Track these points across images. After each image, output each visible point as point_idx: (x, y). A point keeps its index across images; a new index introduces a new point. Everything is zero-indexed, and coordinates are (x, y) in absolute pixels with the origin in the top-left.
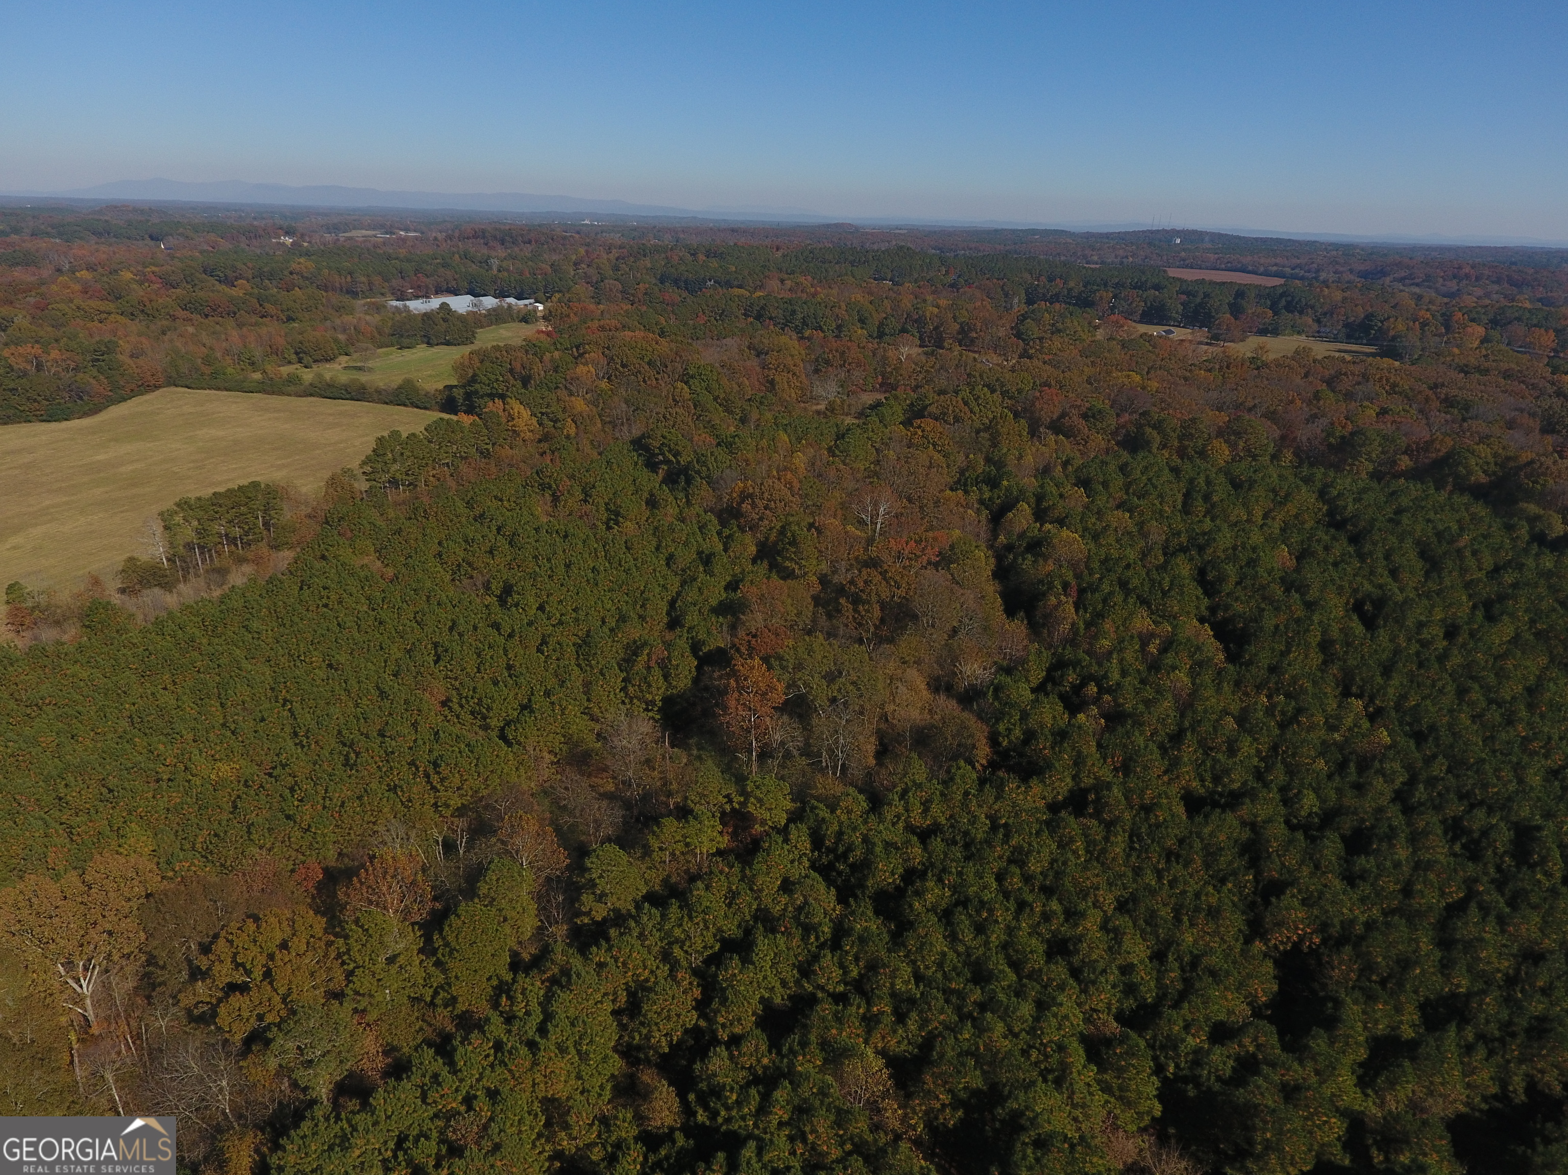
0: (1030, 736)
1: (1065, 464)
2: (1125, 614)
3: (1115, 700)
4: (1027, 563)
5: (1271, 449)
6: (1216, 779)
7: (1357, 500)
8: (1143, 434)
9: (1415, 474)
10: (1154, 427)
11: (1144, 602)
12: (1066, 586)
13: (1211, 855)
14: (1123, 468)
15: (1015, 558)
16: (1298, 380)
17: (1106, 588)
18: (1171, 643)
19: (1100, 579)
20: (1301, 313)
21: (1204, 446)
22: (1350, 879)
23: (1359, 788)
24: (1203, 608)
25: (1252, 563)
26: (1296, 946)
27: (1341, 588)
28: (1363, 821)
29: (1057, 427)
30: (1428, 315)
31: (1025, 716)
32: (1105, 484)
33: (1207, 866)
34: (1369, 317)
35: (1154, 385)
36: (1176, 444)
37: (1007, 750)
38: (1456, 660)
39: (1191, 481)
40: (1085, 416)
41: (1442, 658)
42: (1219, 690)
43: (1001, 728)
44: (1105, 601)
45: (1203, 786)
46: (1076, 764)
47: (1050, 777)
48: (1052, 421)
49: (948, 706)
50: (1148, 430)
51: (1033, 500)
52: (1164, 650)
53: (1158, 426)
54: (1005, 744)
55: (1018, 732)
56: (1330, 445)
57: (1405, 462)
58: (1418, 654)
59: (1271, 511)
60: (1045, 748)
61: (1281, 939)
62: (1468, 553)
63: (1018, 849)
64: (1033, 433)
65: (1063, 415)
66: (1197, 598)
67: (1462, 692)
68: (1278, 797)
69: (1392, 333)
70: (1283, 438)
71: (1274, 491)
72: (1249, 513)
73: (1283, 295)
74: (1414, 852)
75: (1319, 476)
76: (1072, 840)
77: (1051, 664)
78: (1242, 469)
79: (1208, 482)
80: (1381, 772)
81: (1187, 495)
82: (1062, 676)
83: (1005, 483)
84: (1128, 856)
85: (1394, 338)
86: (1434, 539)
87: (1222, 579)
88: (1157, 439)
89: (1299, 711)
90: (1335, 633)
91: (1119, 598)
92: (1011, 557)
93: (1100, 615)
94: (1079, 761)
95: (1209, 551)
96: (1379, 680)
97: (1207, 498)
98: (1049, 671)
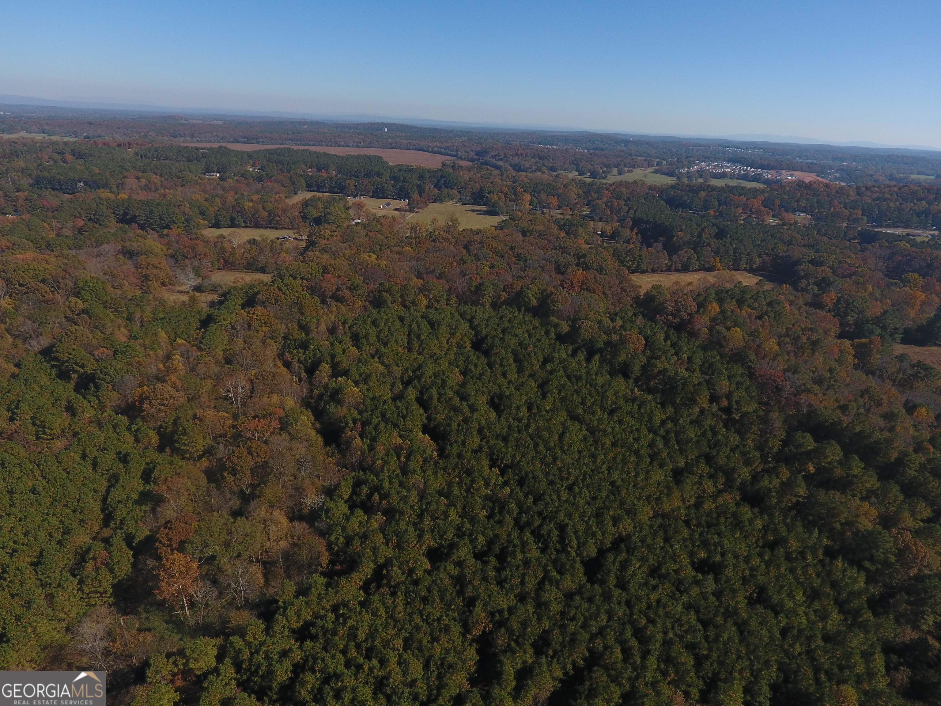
0: (349, 541)
1: (344, 323)
2: (387, 435)
3: (389, 502)
4: (332, 408)
5: (445, 297)
6: (441, 537)
7: (487, 326)
8: (382, 297)
9: (509, 303)
10: (387, 292)
11: (395, 425)
12: (355, 421)
13: (442, 593)
14: (374, 323)
15: (325, 405)
16: (452, 248)
17: (375, 420)
18: (411, 452)
19: (371, 415)
20: (451, 188)
21: (414, 299)
22: (501, 583)
23: (500, 522)
24: (424, 419)
25: (444, 382)
26: (484, 631)
27: (483, 392)
28: (503, 544)
29: (336, 298)
30: (507, 189)
31: (344, 528)
32: (366, 337)
33: (442, 600)
34: (481, 190)
35: (383, 263)
36: (400, 299)
37: (338, 552)
38: (533, 427)
39: (410, 326)
40: (350, 289)
41: (527, 426)
42: (436, 477)
43: (333, 539)
44: (375, 429)
45: (436, 542)
46: (374, 553)
47: (362, 567)
48: (333, 294)
49: (301, 527)
50: (385, 294)
51: (329, 359)
52: (408, 458)
53: (389, 291)
54: (336, 549)
55: (342, 540)
56: (471, 291)
57: (504, 296)
58: (517, 427)
59: (450, 338)
60: (357, 547)
61: (476, 632)
62: (533, 355)
63: (352, 628)
64: (323, 302)
65: (338, 289)
66: (420, 415)
67: (536, 445)
68: (468, 542)
69: (493, 201)
70: (450, 289)
71: (449, 326)
72: (440, 343)
73: (442, 176)
74: (524, 555)
75: (469, 310)
76: (378, 609)
77: (354, 483)
78: (432, 314)
79: (418, 326)
80: (508, 512)
81: (409, 335)
82: (360, 490)
83: (312, 347)
84: (406, 608)
85: (494, 204)
86: (519, 348)
87: (431, 398)
88: (390, 299)
89: (473, 481)
90: (483, 423)
91: (382, 425)
92: (322, 404)
93: (374, 440)
94: (375, 550)
95: (423, 380)
96: (504, 450)
97: (418, 337)
98: (353, 487)
